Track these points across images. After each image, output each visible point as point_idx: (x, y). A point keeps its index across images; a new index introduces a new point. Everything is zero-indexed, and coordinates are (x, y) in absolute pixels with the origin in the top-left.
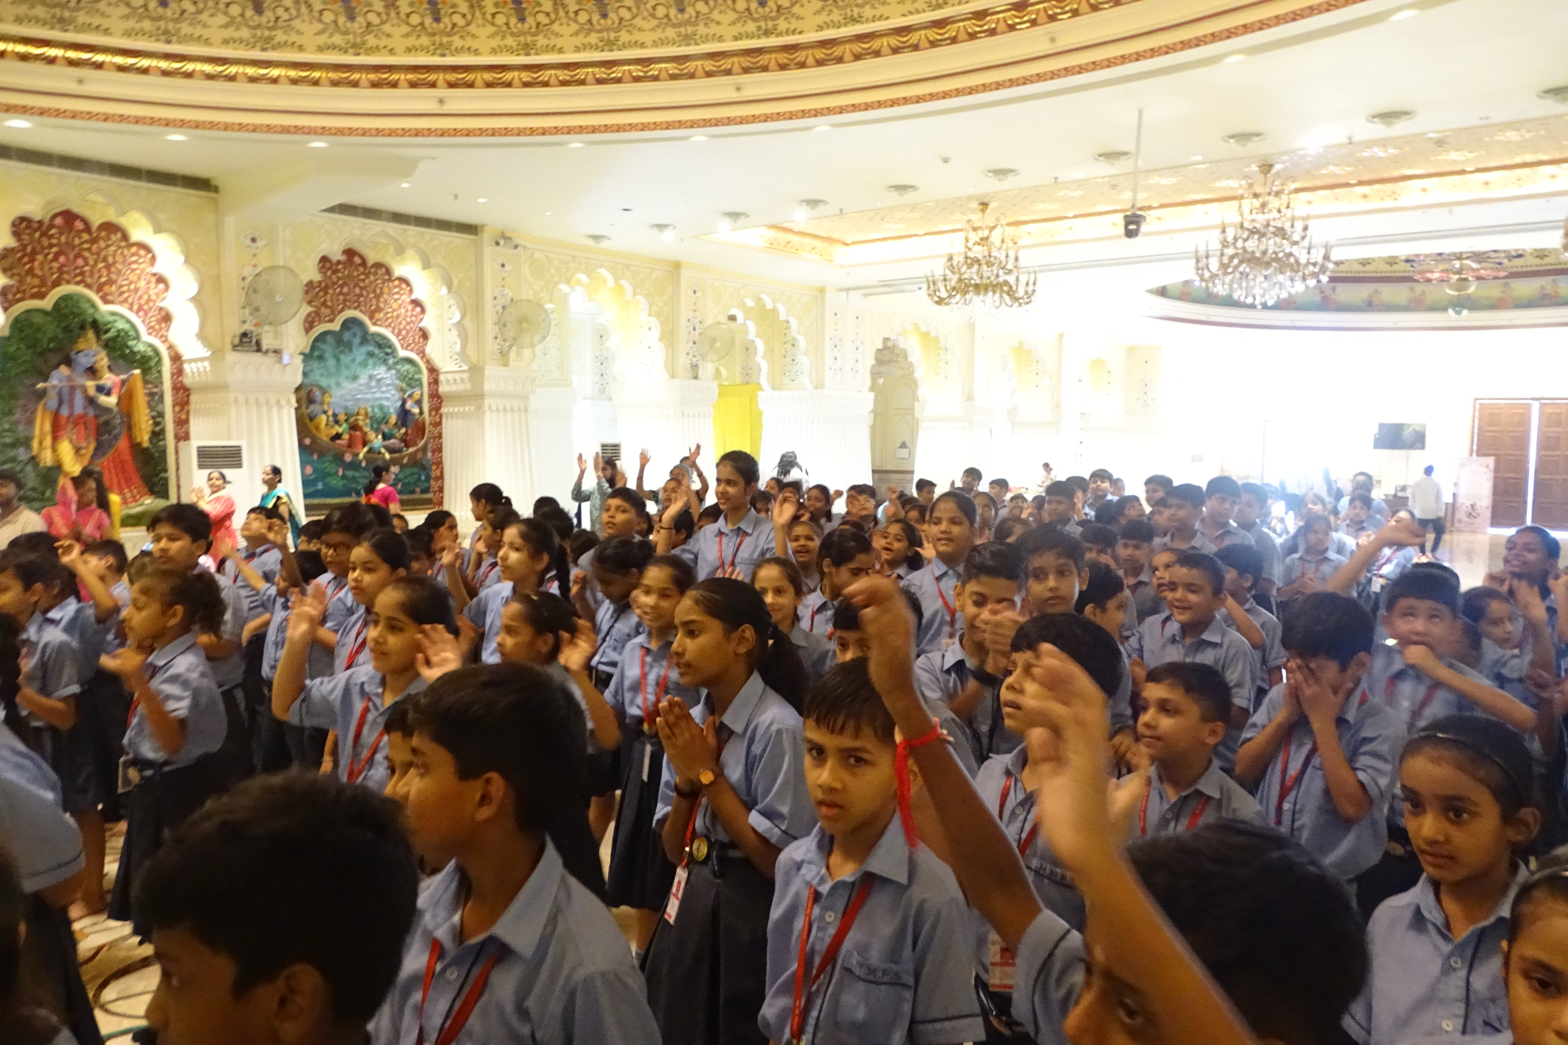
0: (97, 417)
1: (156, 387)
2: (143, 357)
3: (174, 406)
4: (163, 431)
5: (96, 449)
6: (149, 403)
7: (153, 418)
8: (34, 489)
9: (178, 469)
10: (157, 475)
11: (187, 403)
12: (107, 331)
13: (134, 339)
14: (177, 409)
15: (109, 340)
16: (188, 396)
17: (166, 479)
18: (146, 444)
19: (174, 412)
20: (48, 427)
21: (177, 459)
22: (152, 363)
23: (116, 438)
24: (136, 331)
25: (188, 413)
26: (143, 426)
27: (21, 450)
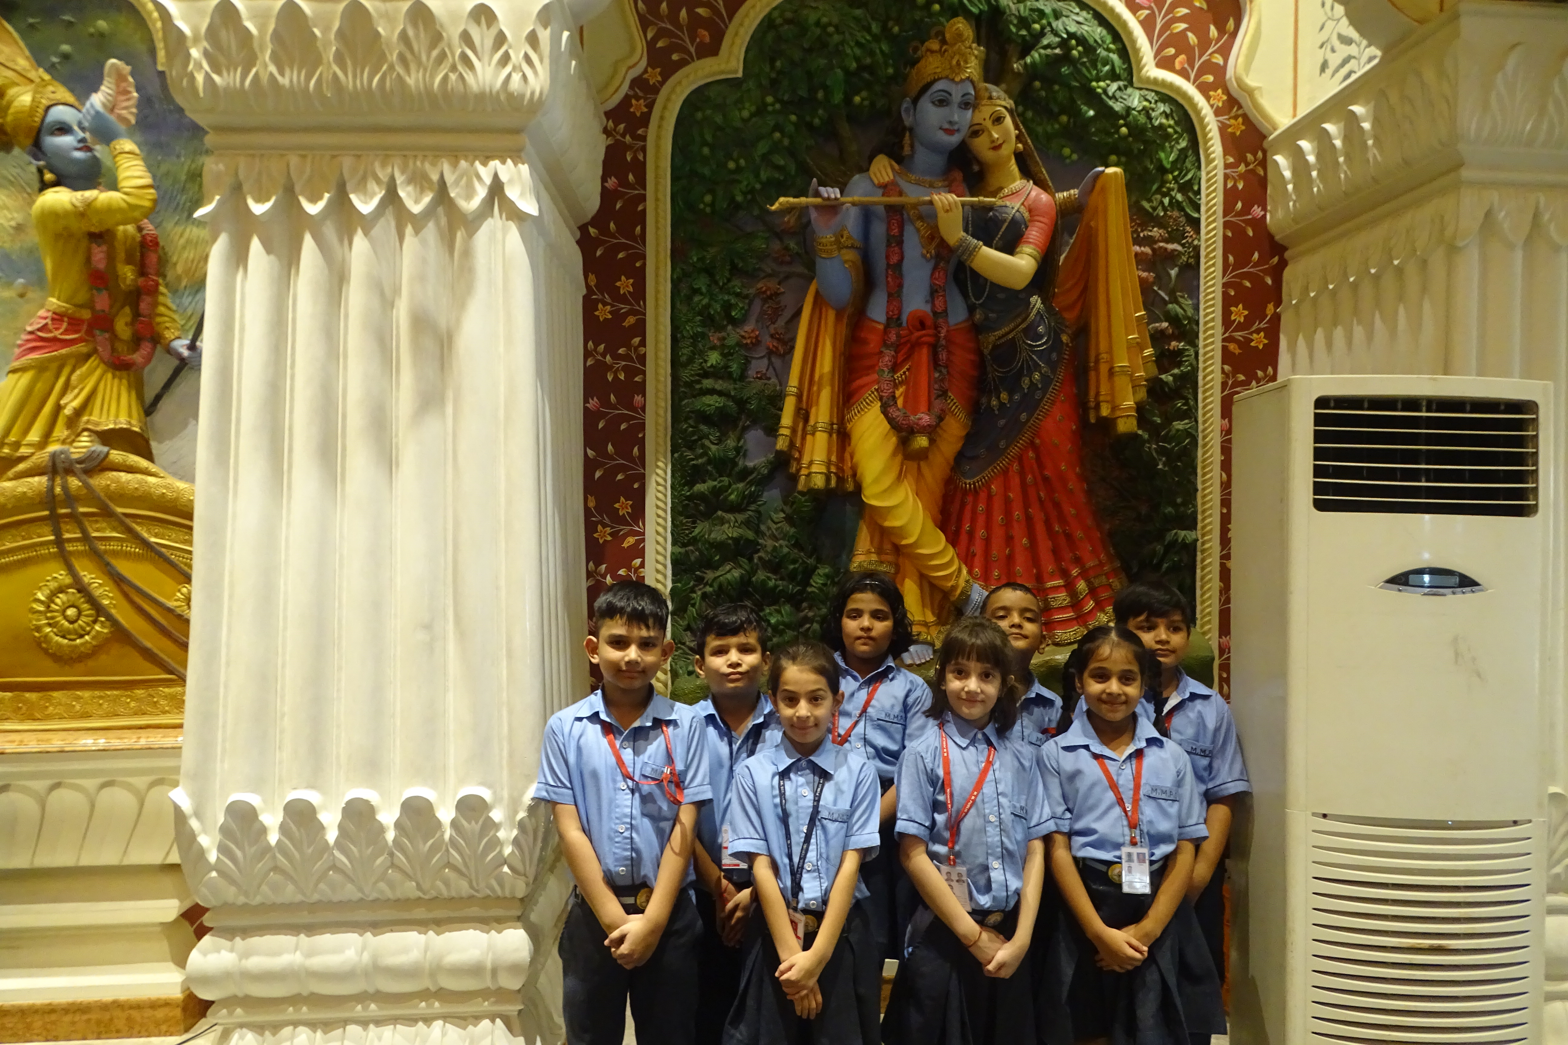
0: (976, 329)
1: (1176, 236)
2: (1137, 131)
3: (1228, 303)
4: (1189, 381)
5: (970, 439)
6: (1145, 287)
7: (1158, 338)
8: (775, 566)
9: (1226, 520)
10: (1160, 536)
11: (1276, 295)
12: (1026, 48)
13: (1114, 76)
14: (1239, 313)
15: (1032, 72)
16: (1278, 272)
17: (1190, 549)
18: (1126, 425)
19: (1227, 322)
20: (826, 363)
21: (1226, 486)
22: (1168, 157)
23: (1030, 403)
24: (1125, 51)
25: (1273, 332)
26: (1122, 362)
27: (754, 437)
